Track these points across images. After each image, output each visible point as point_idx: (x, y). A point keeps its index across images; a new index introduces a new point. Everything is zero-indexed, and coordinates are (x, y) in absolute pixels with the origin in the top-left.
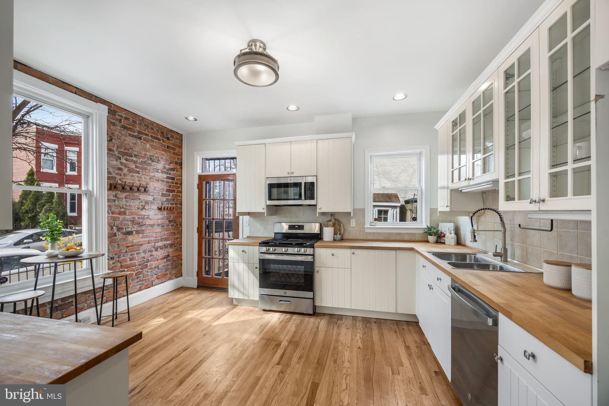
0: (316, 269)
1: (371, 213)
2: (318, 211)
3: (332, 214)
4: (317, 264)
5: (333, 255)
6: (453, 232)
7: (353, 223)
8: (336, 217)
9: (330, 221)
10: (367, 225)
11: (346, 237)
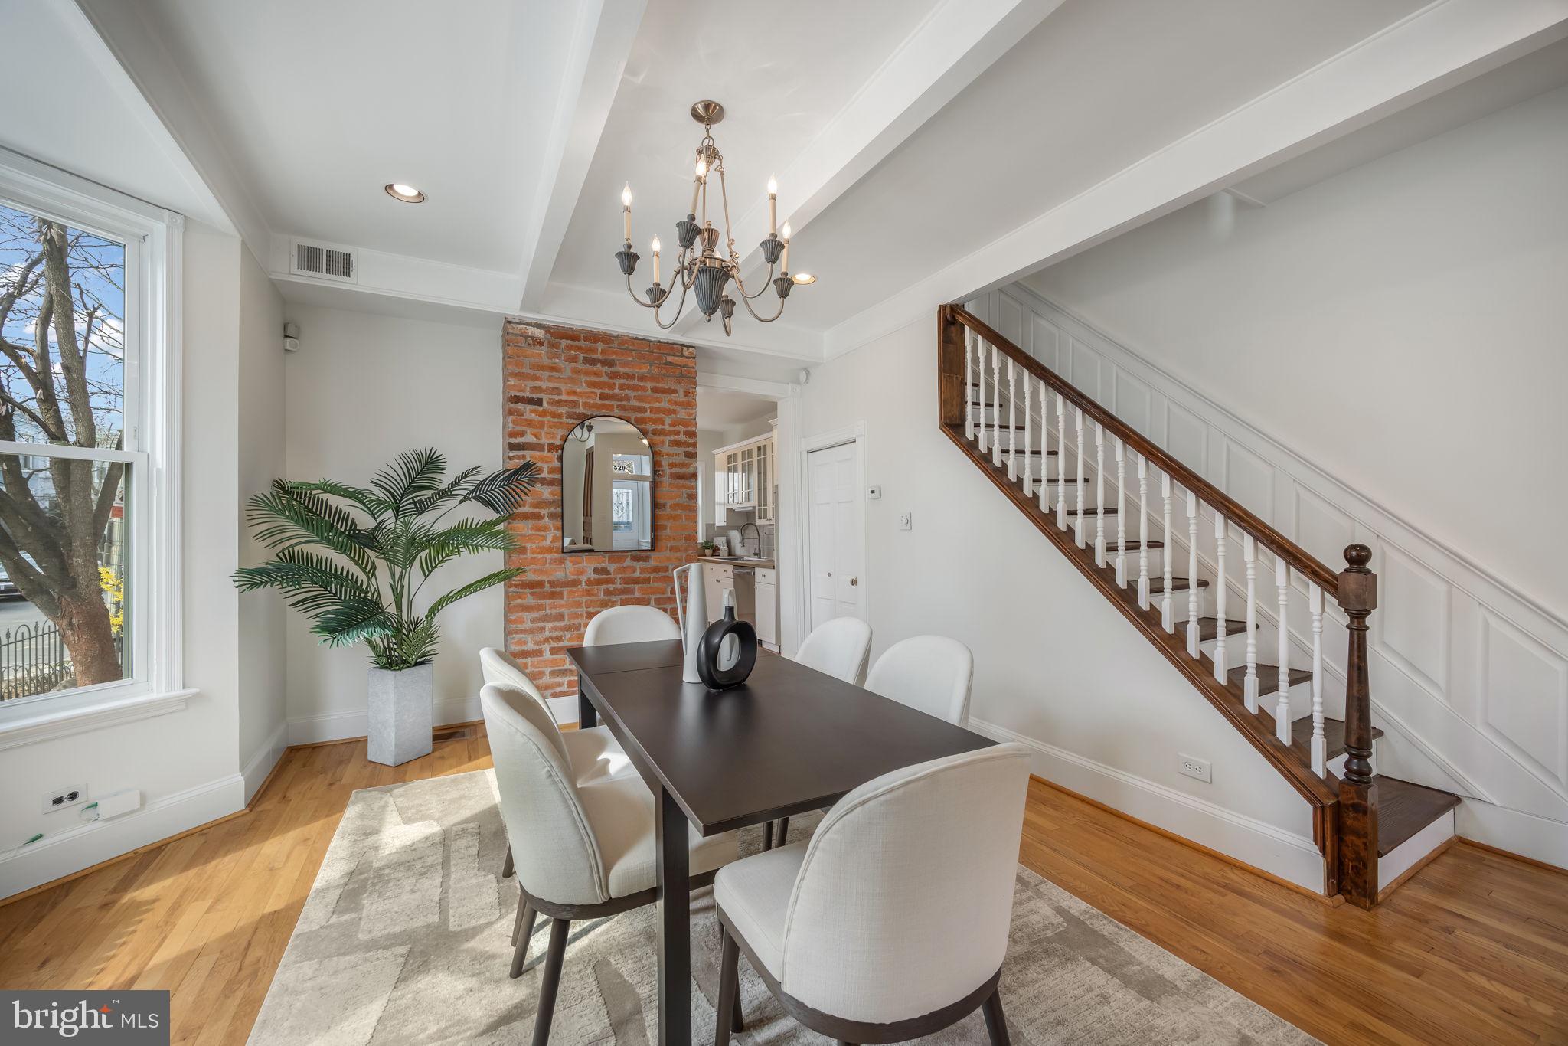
6: (726, 544)
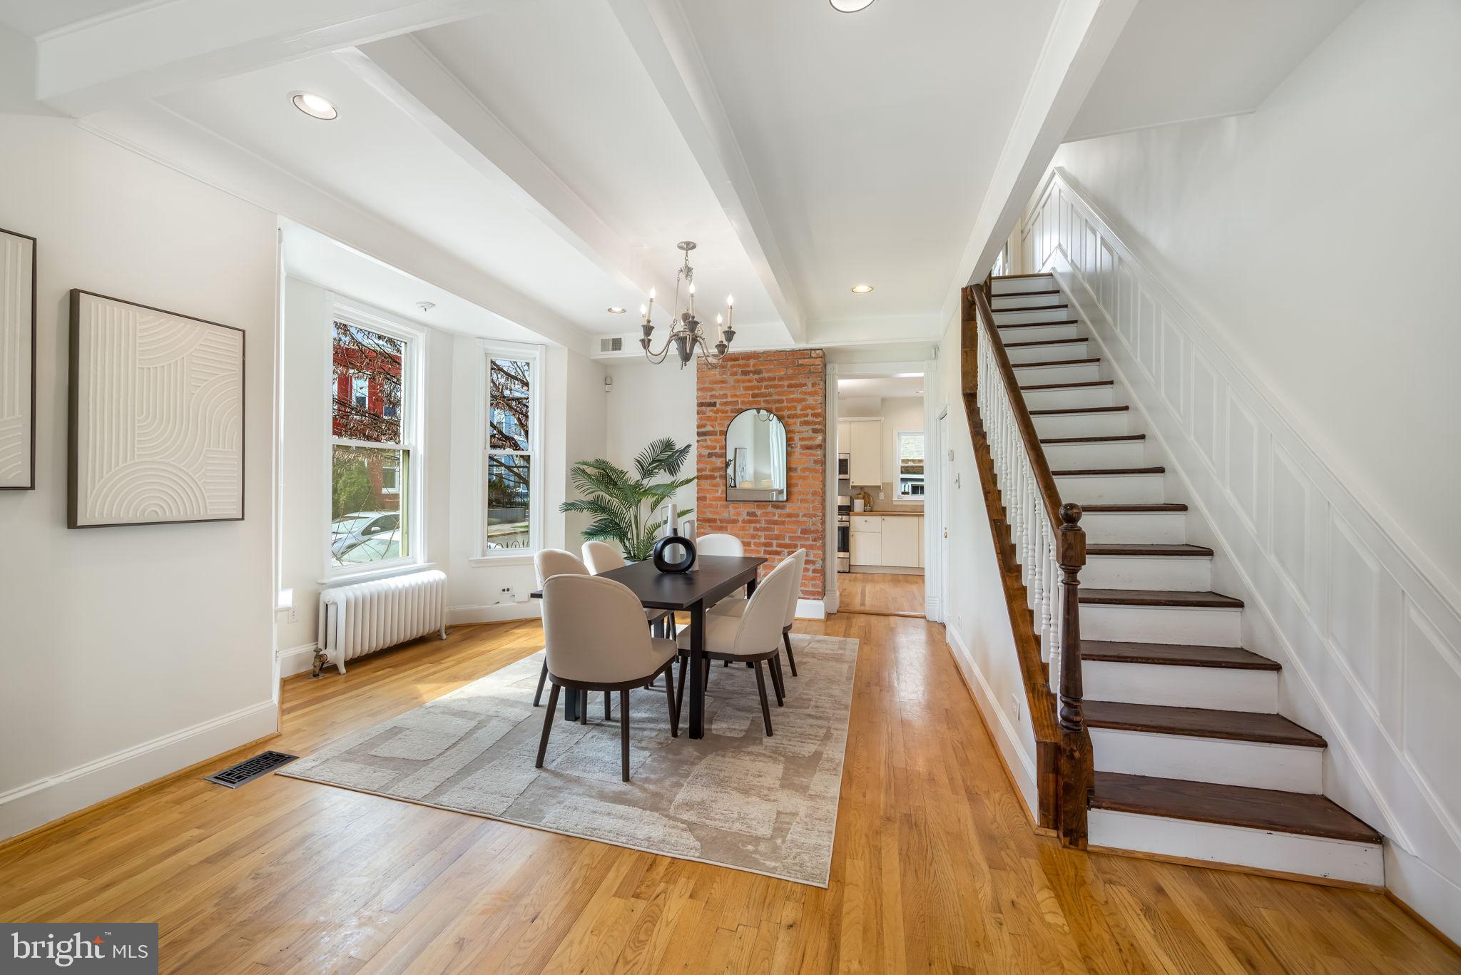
0: (851, 534)
1: (899, 487)
2: (851, 484)
3: (862, 488)
4: (852, 530)
5: (866, 521)
7: (882, 496)
8: (866, 491)
9: (860, 494)
10: (895, 498)
11: (875, 509)
